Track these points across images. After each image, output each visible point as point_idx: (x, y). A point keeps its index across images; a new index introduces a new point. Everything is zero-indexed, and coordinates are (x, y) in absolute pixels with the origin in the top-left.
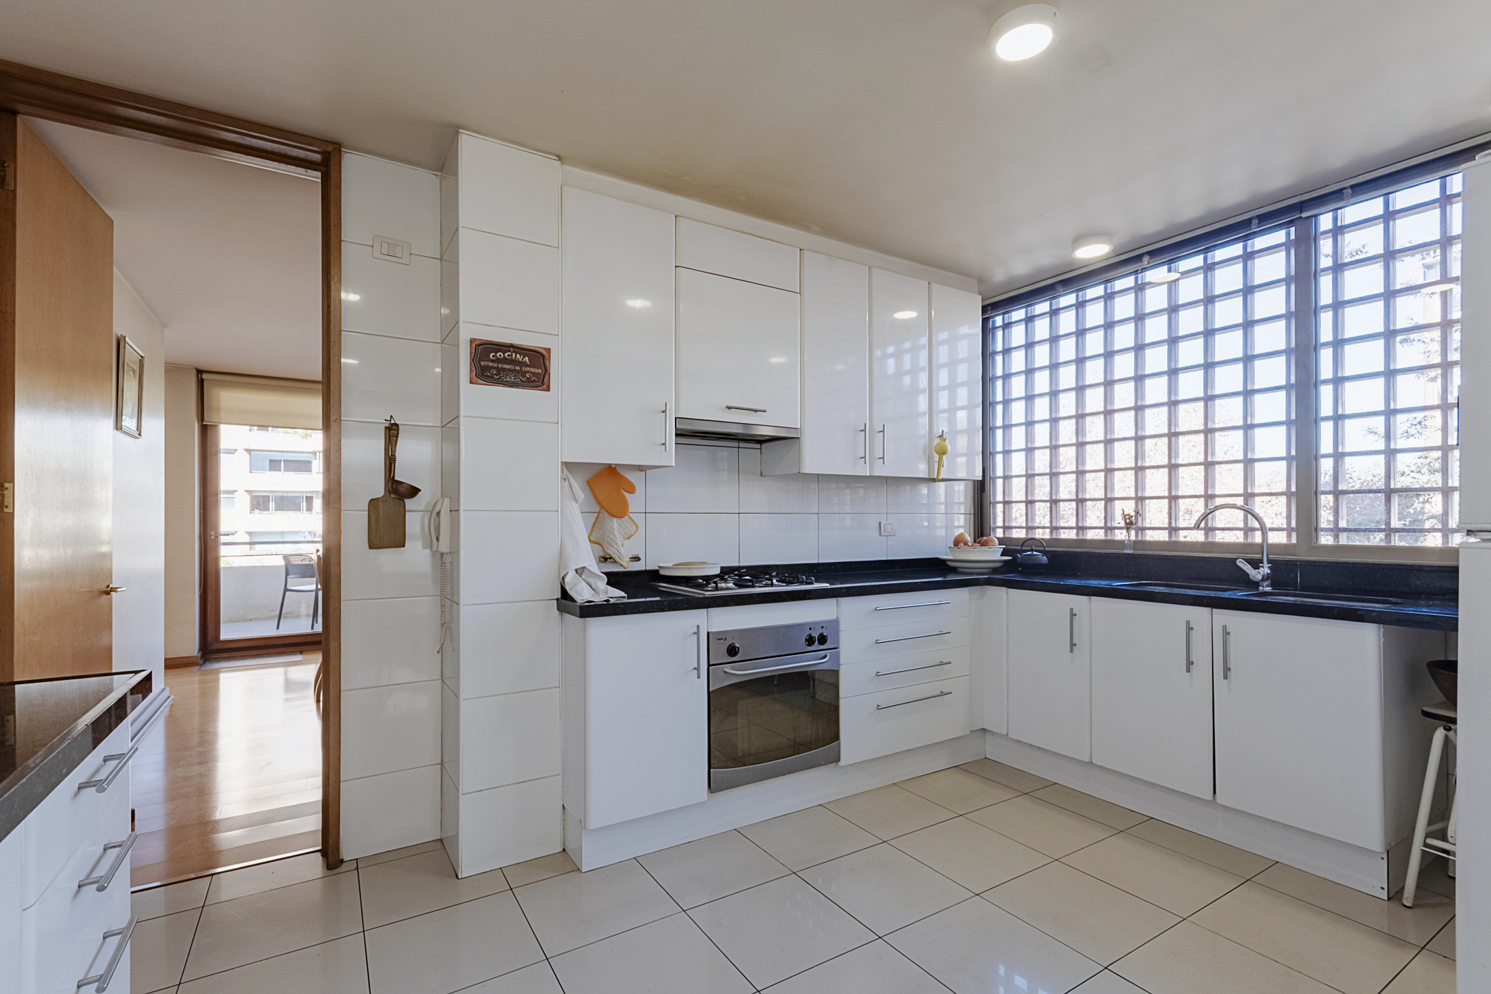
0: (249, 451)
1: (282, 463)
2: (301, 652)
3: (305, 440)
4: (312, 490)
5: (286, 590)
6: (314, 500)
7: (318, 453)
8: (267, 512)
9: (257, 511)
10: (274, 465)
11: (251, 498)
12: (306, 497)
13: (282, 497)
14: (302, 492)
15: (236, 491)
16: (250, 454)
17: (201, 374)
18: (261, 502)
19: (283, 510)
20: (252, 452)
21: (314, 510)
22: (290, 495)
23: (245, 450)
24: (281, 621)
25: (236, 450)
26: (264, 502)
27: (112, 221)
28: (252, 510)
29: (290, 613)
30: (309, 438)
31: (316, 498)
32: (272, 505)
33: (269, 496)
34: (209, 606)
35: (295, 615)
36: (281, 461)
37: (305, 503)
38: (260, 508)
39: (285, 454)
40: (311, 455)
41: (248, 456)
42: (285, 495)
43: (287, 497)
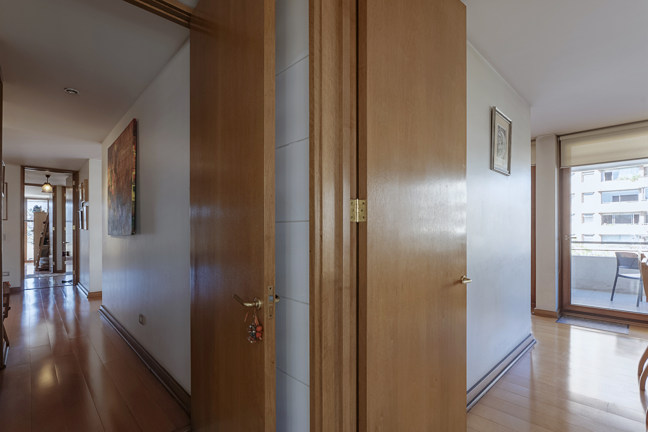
0: (601, 192)
1: (620, 197)
2: (628, 326)
3: (634, 182)
4: (639, 211)
5: (618, 275)
6: (640, 217)
7: (642, 189)
8: (611, 224)
9: (605, 224)
10: (615, 199)
11: (602, 217)
12: (634, 215)
13: (620, 216)
14: (632, 212)
15: (594, 214)
16: (601, 194)
17: (559, 138)
18: (608, 219)
19: (620, 223)
20: (603, 193)
21: (639, 222)
22: (625, 214)
23: (599, 192)
24: (615, 294)
25: (594, 193)
26: (609, 219)
27: (466, 6)
28: (603, 223)
29: (621, 289)
30: (636, 180)
31: (641, 216)
32: (613, 220)
33: (612, 215)
34: (564, 282)
35: (625, 291)
36: (619, 196)
37: (633, 219)
38: (607, 222)
39: (621, 192)
40: (638, 191)
41: (601, 195)
42: (621, 214)
43: (622, 215)
